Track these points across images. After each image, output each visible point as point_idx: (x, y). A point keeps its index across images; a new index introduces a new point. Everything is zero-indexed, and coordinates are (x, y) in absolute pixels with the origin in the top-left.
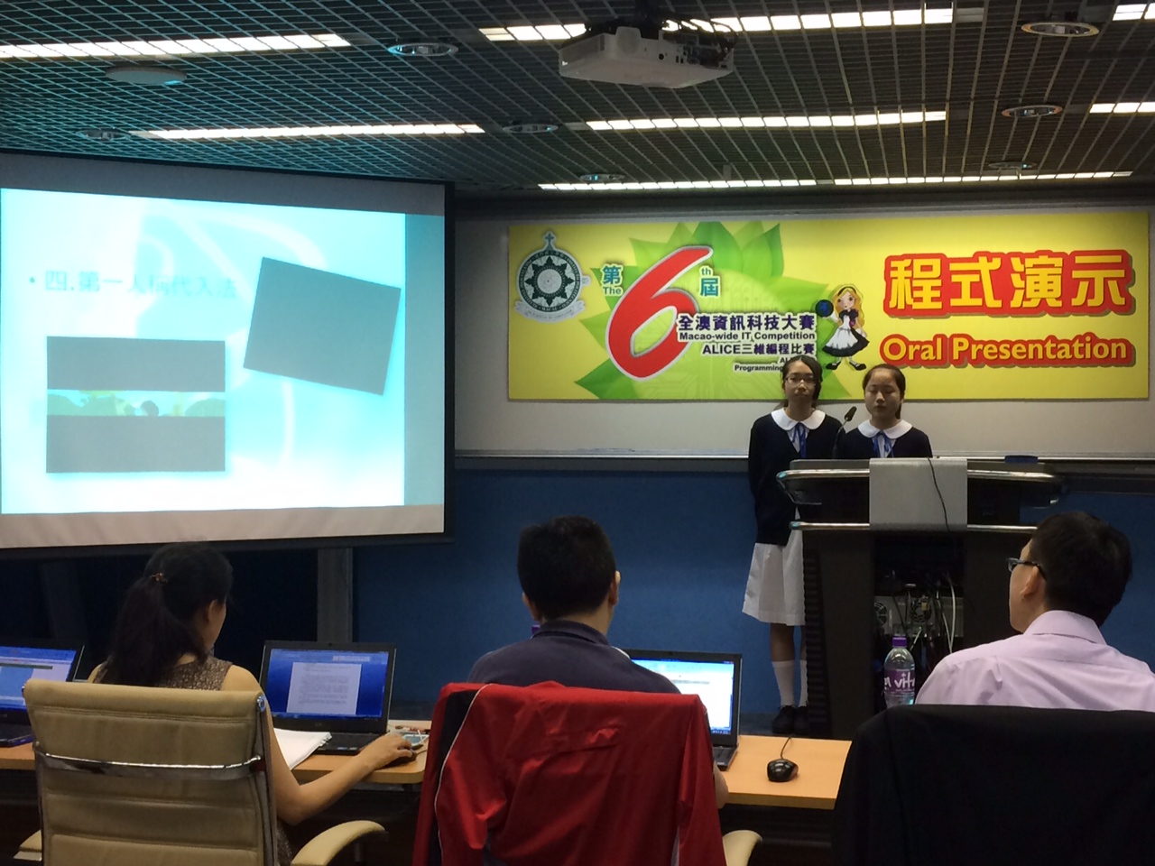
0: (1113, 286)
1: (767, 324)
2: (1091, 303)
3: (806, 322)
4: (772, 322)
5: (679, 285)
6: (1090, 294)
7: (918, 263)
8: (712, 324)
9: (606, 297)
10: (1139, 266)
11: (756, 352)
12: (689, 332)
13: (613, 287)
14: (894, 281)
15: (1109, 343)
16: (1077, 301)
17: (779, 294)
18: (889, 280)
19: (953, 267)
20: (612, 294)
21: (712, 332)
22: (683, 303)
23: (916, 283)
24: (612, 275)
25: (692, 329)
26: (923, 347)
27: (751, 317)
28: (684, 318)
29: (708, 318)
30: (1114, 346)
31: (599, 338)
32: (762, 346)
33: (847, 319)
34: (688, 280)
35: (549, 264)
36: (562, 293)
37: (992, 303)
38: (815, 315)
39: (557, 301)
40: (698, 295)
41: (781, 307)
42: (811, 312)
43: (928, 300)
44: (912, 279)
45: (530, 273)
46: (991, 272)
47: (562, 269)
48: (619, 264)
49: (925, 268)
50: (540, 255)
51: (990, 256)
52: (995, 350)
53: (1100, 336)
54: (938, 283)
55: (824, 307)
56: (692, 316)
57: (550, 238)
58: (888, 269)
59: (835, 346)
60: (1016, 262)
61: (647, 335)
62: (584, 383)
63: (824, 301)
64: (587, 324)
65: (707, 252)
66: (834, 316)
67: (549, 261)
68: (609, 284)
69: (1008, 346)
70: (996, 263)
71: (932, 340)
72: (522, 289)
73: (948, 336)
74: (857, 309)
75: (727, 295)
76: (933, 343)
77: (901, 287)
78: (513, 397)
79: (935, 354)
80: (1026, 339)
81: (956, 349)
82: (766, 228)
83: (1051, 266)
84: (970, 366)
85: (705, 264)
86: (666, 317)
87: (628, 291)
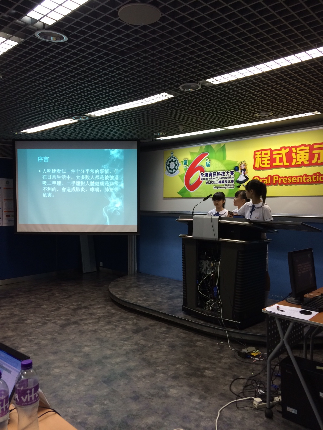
1: (222, 174)
2: (319, 162)
3: (232, 173)
5: (201, 164)
6: (319, 158)
7: (263, 152)
8: (208, 175)
9: (184, 169)
11: (219, 183)
12: (203, 178)
13: (186, 166)
14: (256, 159)
16: (314, 161)
17: (225, 165)
18: (255, 158)
19: (274, 153)
20: (186, 168)
21: (208, 177)
22: (202, 169)
23: (263, 159)
24: (186, 163)
26: (265, 180)
27: (218, 172)
28: (202, 173)
29: (207, 173)
31: (182, 180)
32: (220, 181)
33: (243, 172)
35: (172, 161)
36: (175, 168)
37: (286, 164)
38: (234, 171)
39: (174, 170)
40: (205, 167)
41: (225, 169)
43: (266, 164)
44: (261, 158)
46: (286, 153)
47: (175, 162)
48: (187, 159)
49: (266, 154)
50: (170, 158)
51: (285, 148)
52: (287, 180)
53: (322, 173)
54: (269, 158)
55: (237, 168)
56: (204, 173)
57: (172, 153)
58: (255, 155)
59: (239, 180)
60: (294, 150)
61: (193, 179)
62: (179, 193)
63: (236, 166)
64: (180, 176)
65: (207, 154)
66: (239, 171)
67: (172, 160)
69: (291, 178)
70: (287, 150)
71: (267, 177)
72: (167, 168)
73: (272, 176)
74: (246, 168)
75: (212, 166)
77: (258, 160)
78: (164, 197)
79: (268, 182)
80: (297, 175)
81: (275, 180)
82: (222, 145)
83: (305, 150)
84: (278, 185)
85: (207, 157)
86: (198, 173)
87: (189, 167)
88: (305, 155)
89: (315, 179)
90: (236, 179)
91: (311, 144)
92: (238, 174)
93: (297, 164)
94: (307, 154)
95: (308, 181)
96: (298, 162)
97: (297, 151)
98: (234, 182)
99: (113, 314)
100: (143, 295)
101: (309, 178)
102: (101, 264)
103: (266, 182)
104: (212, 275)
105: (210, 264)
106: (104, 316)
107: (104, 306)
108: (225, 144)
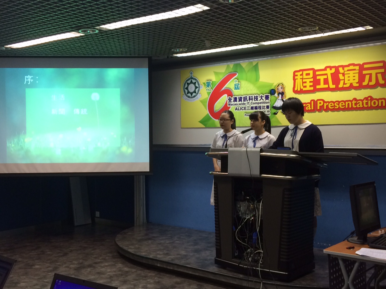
0: (380, 76)
1: (254, 99)
2: (371, 84)
3: (267, 97)
4: (256, 98)
5: (228, 87)
6: (370, 80)
7: (305, 73)
8: (238, 100)
9: (207, 92)
11: (251, 109)
14: (296, 80)
15: (378, 100)
16: (365, 84)
17: (258, 88)
18: (294, 80)
19: (317, 73)
20: (209, 91)
21: (238, 103)
22: (229, 93)
23: (304, 81)
24: (209, 85)
25: (232, 102)
26: (307, 105)
27: (249, 97)
28: (229, 98)
29: (237, 98)
30: (380, 101)
31: (205, 107)
32: (253, 107)
33: (280, 96)
34: (230, 85)
36: (195, 92)
37: (332, 86)
38: (270, 95)
39: (194, 94)
40: (233, 90)
41: (259, 93)
42: (268, 94)
43: (308, 86)
44: (302, 79)
45: (186, 86)
46: (331, 74)
47: (195, 84)
48: (211, 80)
49: (307, 74)
50: (189, 79)
51: (331, 68)
52: (333, 105)
53: (374, 97)
54: (312, 80)
55: (273, 92)
56: (232, 97)
57: (191, 73)
58: (294, 75)
59: (276, 106)
60: (341, 70)
61: (219, 105)
62: (201, 122)
63: (272, 89)
64: (202, 101)
65: (236, 74)
66: (276, 95)
67: (191, 81)
68: (208, 88)
69: (338, 103)
70: (333, 70)
71: (310, 102)
72: (184, 91)
73: (316, 100)
74: (284, 92)
75: (242, 89)
77: (299, 82)
78: (182, 127)
79: (311, 107)
80: (345, 100)
81: (319, 105)
82: (254, 64)
83: (355, 70)
84: (323, 111)
85: (235, 78)
86: (224, 98)
87: (213, 90)
88: (353, 76)
89: (367, 104)
90: (272, 104)
91: (361, 64)
92: (275, 98)
93: (345, 86)
94: (357, 75)
95: (358, 106)
96: (346, 84)
97: (344, 71)
98: (269, 108)
99: (127, 272)
100: (162, 248)
101: (359, 103)
102: (98, 214)
103: (308, 108)
104: (252, 218)
105: (250, 206)
106: (116, 275)
107: (113, 263)
108: (258, 63)
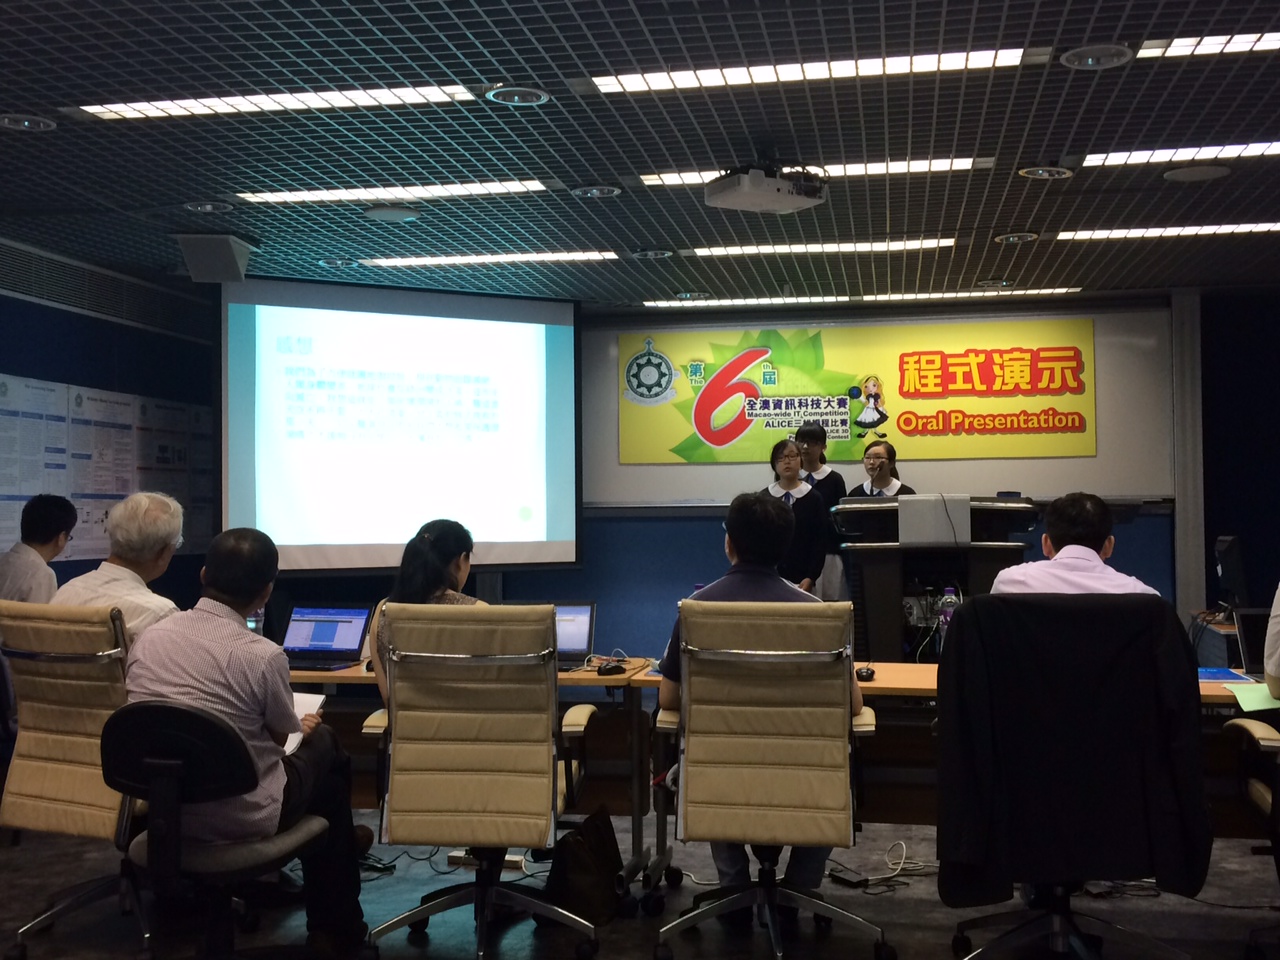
0: (1068, 373)
1: (812, 405)
2: (1052, 386)
3: (842, 403)
4: (817, 404)
5: (747, 376)
6: (1052, 379)
7: (924, 359)
8: (772, 405)
9: (693, 387)
10: (1087, 358)
12: (754, 412)
13: (697, 379)
14: (906, 372)
15: (1066, 415)
16: (1043, 385)
17: (821, 383)
18: (902, 371)
19: (950, 361)
20: (697, 385)
21: (771, 411)
22: (750, 390)
23: (922, 373)
24: (696, 370)
25: (756, 409)
26: (929, 420)
27: (801, 400)
28: (750, 401)
29: (769, 401)
30: (1070, 418)
31: (688, 418)
33: (872, 400)
34: (753, 373)
35: (649, 362)
36: (658, 384)
37: (980, 387)
38: (848, 397)
39: (656, 390)
40: (761, 384)
41: (822, 392)
42: (845, 395)
43: (932, 384)
45: (635, 370)
46: (978, 364)
47: (658, 366)
48: (701, 361)
49: (929, 362)
50: (642, 356)
51: (977, 353)
52: (982, 422)
53: (1059, 410)
54: (939, 373)
56: (757, 400)
57: (649, 343)
58: (902, 363)
59: (863, 421)
60: (996, 358)
61: (724, 414)
62: (677, 451)
63: (854, 387)
64: (680, 407)
65: (767, 352)
66: (863, 398)
67: (649, 360)
68: (694, 377)
69: (992, 419)
70: (982, 358)
71: (935, 414)
72: (629, 381)
73: (947, 412)
74: (880, 393)
75: (782, 384)
76: (937, 417)
77: (912, 376)
78: (622, 462)
79: (938, 425)
80: (1005, 413)
81: (954, 422)
82: (811, 333)
83: (1023, 359)
84: (964, 434)
85: (765, 361)
86: (737, 401)
87: (708, 382)
88: (1021, 371)
89: (1046, 421)
91: (1035, 349)
93: (1004, 388)
94: (1027, 370)
95: (1030, 425)
96: (1007, 384)
97: (1003, 361)
101: (1032, 419)
108: (819, 332)
